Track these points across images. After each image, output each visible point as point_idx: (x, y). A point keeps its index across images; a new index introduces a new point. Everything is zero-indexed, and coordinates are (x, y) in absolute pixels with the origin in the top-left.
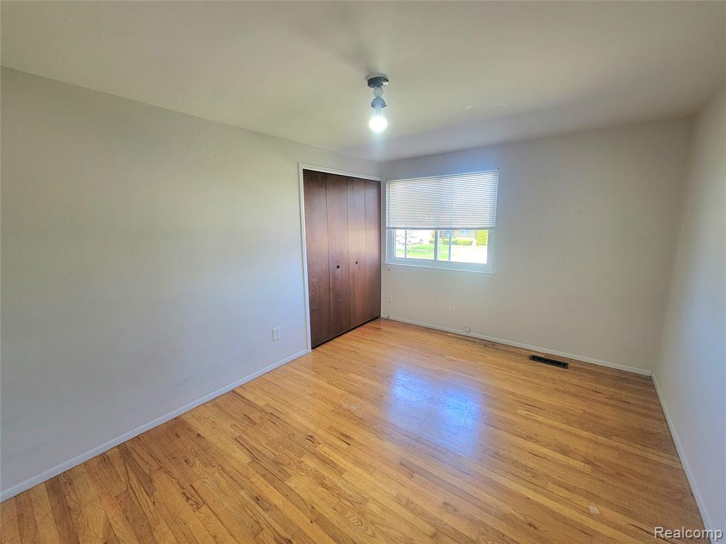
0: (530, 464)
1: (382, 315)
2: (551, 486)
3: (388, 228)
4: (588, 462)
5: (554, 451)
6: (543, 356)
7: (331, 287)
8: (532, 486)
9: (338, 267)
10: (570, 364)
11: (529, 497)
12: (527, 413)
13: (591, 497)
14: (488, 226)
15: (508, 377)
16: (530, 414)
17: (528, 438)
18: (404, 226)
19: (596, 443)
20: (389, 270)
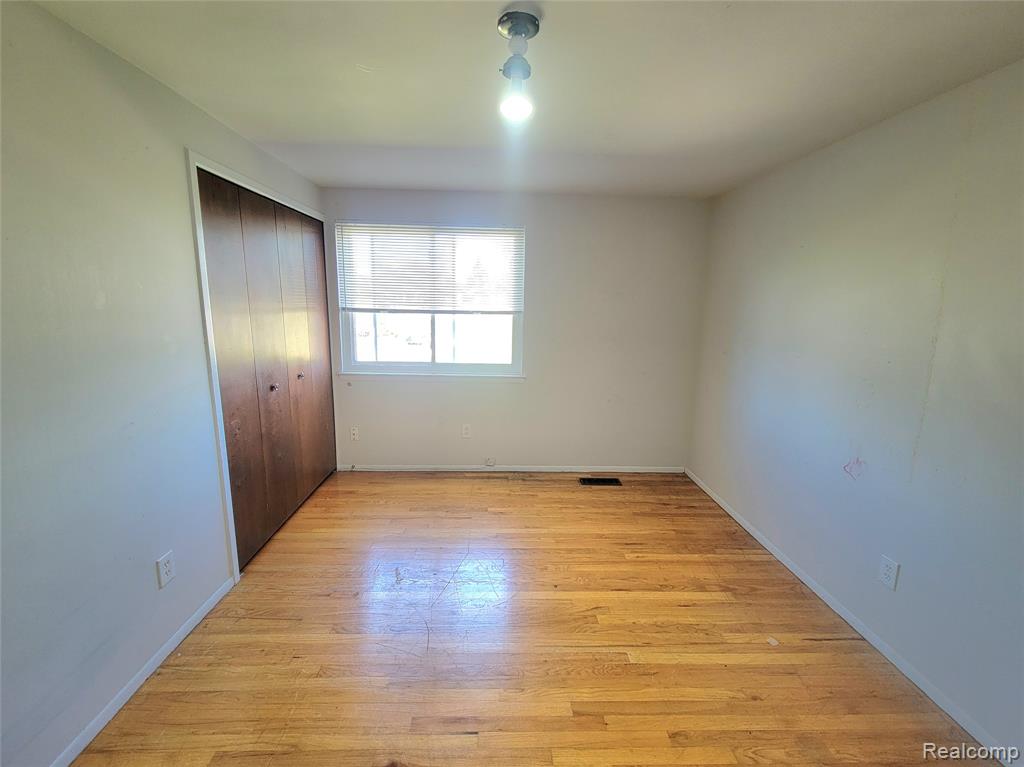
0: (692, 620)
1: (339, 467)
2: (729, 637)
3: (344, 309)
4: (725, 589)
5: (693, 590)
6: (590, 476)
7: (264, 430)
8: (715, 648)
9: (272, 388)
10: (621, 479)
11: (726, 663)
12: (636, 555)
13: (759, 628)
14: (511, 309)
15: (583, 515)
16: (640, 555)
17: (662, 588)
18: (372, 307)
19: (711, 564)
20: (349, 384)
